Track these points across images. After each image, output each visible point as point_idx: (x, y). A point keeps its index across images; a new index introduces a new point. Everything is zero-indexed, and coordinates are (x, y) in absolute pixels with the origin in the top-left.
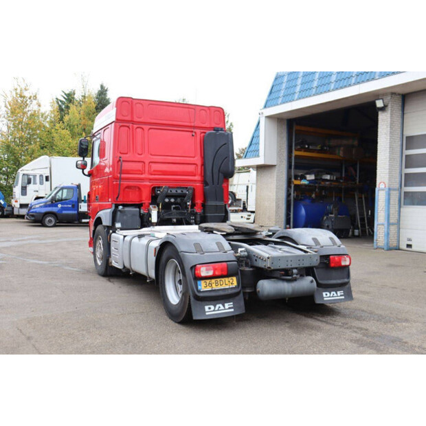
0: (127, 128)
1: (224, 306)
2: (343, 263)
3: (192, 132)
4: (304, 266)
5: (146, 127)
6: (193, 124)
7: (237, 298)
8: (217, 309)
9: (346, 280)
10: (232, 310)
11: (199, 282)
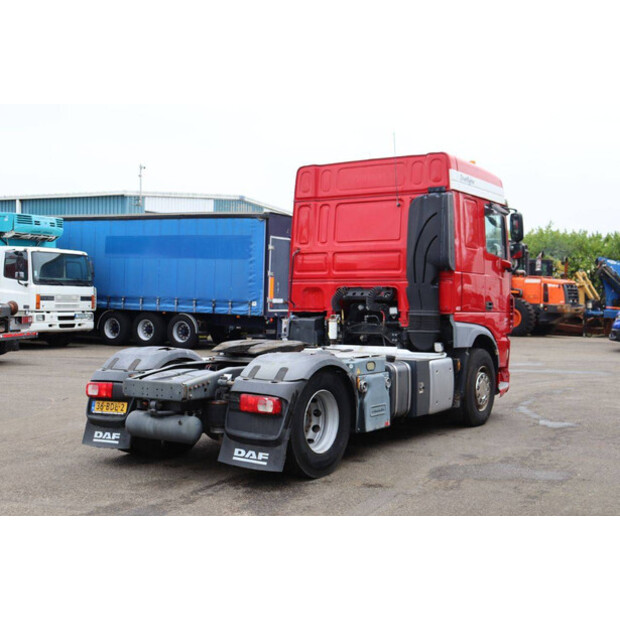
0: (308, 208)
1: (111, 436)
2: (261, 409)
3: (395, 200)
5: (333, 203)
6: (399, 188)
8: (105, 436)
10: (118, 442)
11: (93, 402)
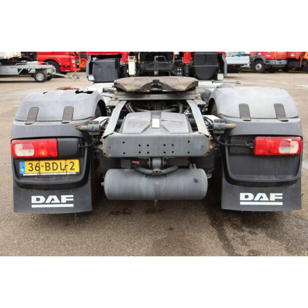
1: (60, 199)
2: (282, 151)
4: (174, 154)
7: (81, 189)
8: (48, 201)
9: (290, 178)
10: (72, 205)
11: (21, 164)
